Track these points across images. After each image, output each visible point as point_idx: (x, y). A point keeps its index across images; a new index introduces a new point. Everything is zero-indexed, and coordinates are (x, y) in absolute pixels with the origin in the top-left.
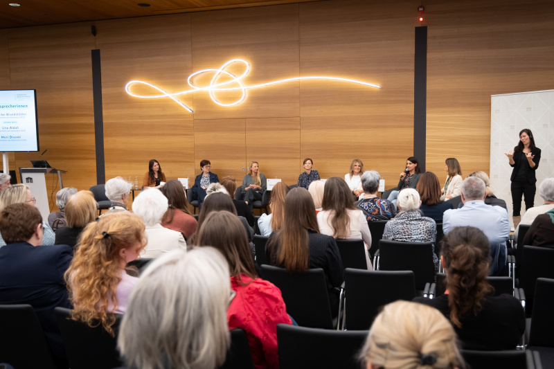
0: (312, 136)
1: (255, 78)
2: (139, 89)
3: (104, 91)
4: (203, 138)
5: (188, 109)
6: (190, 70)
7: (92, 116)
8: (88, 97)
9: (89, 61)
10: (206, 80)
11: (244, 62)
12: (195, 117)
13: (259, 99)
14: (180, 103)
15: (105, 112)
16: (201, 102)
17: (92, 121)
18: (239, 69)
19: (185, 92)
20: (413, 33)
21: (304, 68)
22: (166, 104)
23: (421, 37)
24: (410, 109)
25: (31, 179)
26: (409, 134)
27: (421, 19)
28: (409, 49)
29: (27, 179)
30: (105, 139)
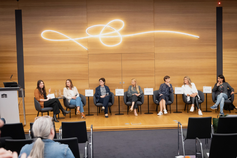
0: (161, 64)
1: (126, 31)
2: (49, 35)
3: (24, 36)
4: (94, 65)
5: (85, 48)
6: (86, 24)
7: (14, 51)
8: (13, 40)
9: (14, 17)
10: (97, 31)
11: (121, 22)
12: (89, 53)
13: (128, 42)
14: (80, 44)
15: (25, 50)
16: (93, 44)
17: (15, 55)
18: (117, 25)
19: (82, 38)
20: (215, 10)
21: (156, 26)
22: (68, 45)
23: (219, 12)
24: (214, 49)
25: (6, 95)
26: (214, 62)
27: (219, 3)
28: (213, 18)
29: (2, 95)
30: (25, 67)
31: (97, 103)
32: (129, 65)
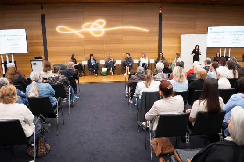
0: (127, 46)
1: (107, 26)
2: (61, 29)
3: (47, 30)
4: (88, 47)
5: (82, 37)
6: (82, 23)
7: (42, 39)
8: (40, 32)
9: (40, 19)
10: (89, 26)
12: (85, 40)
13: (107, 33)
14: (79, 35)
15: (47, 38)
16: (87, 34)
17: (42, 41)
18: (101, 23)
19: (81, 31)
20: (158, 15)
21: (124, 24)
22: (73, 35)
23: (160, 16)
24: (157, 38)
25: (36, 64)
26: (157, 45)
27: (161, 11)
28: (157, 20)
29: (34, 64)
30: (48, 48)
31: (89, 68)
32: (108, 46)
